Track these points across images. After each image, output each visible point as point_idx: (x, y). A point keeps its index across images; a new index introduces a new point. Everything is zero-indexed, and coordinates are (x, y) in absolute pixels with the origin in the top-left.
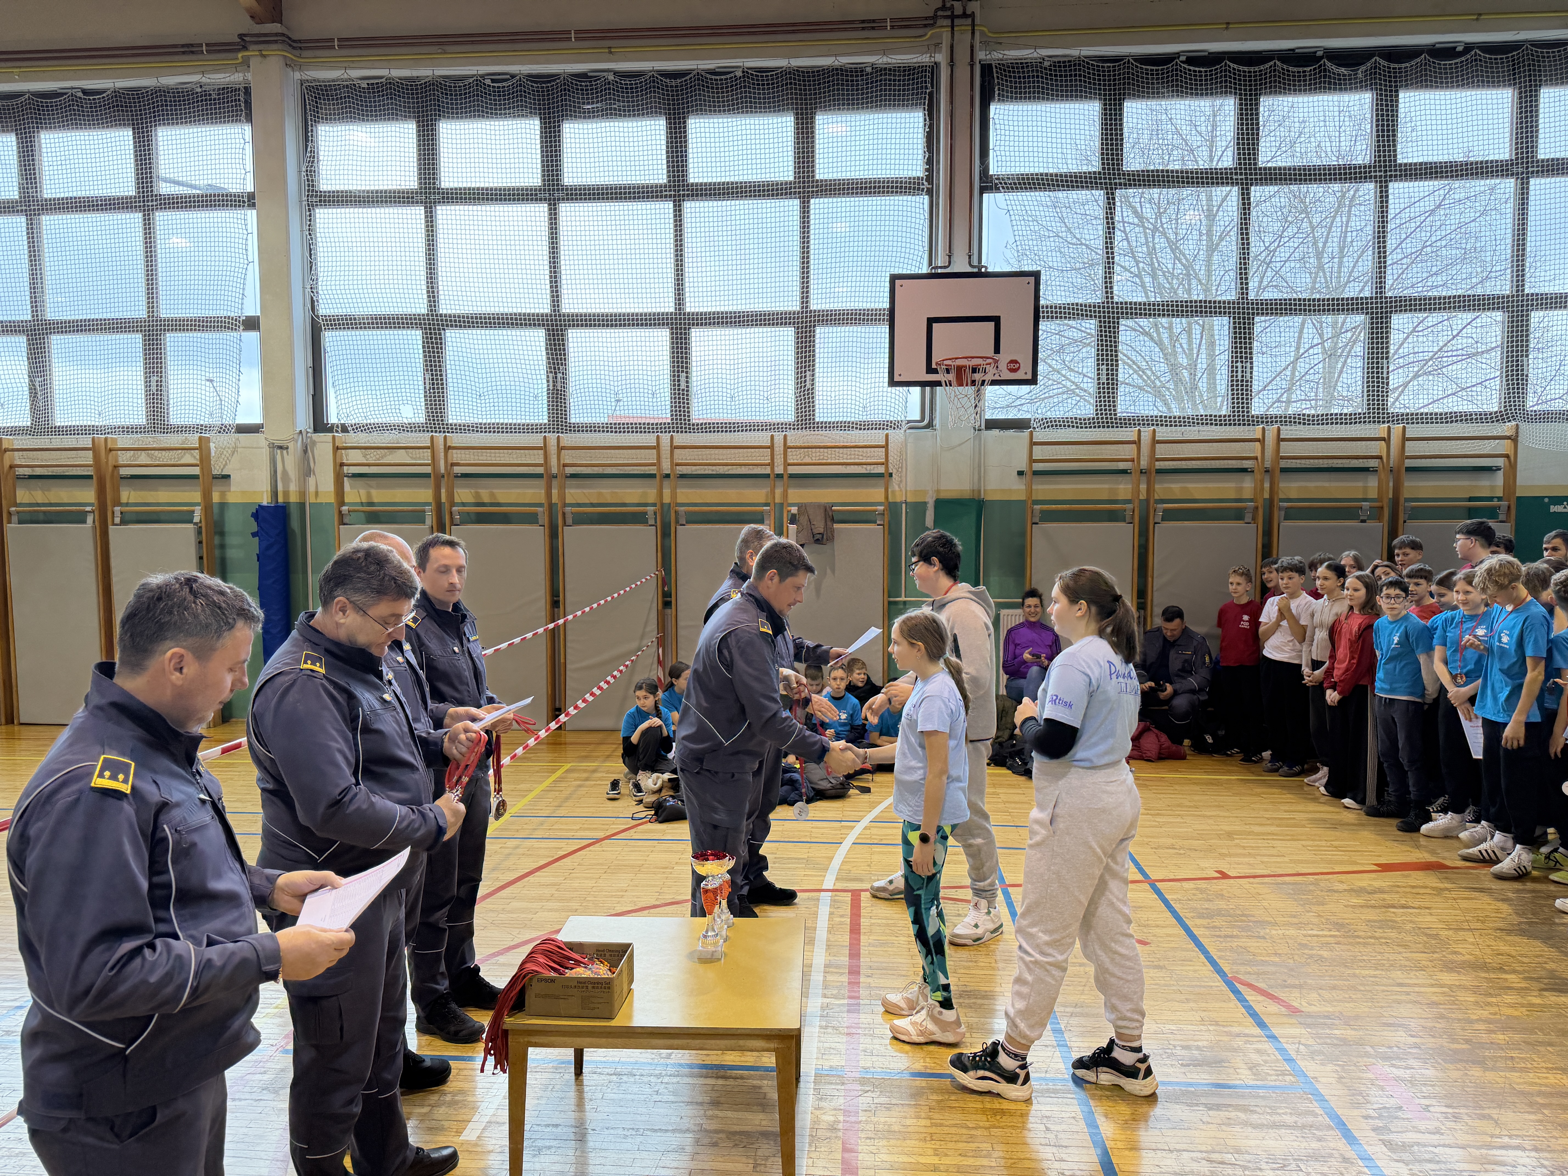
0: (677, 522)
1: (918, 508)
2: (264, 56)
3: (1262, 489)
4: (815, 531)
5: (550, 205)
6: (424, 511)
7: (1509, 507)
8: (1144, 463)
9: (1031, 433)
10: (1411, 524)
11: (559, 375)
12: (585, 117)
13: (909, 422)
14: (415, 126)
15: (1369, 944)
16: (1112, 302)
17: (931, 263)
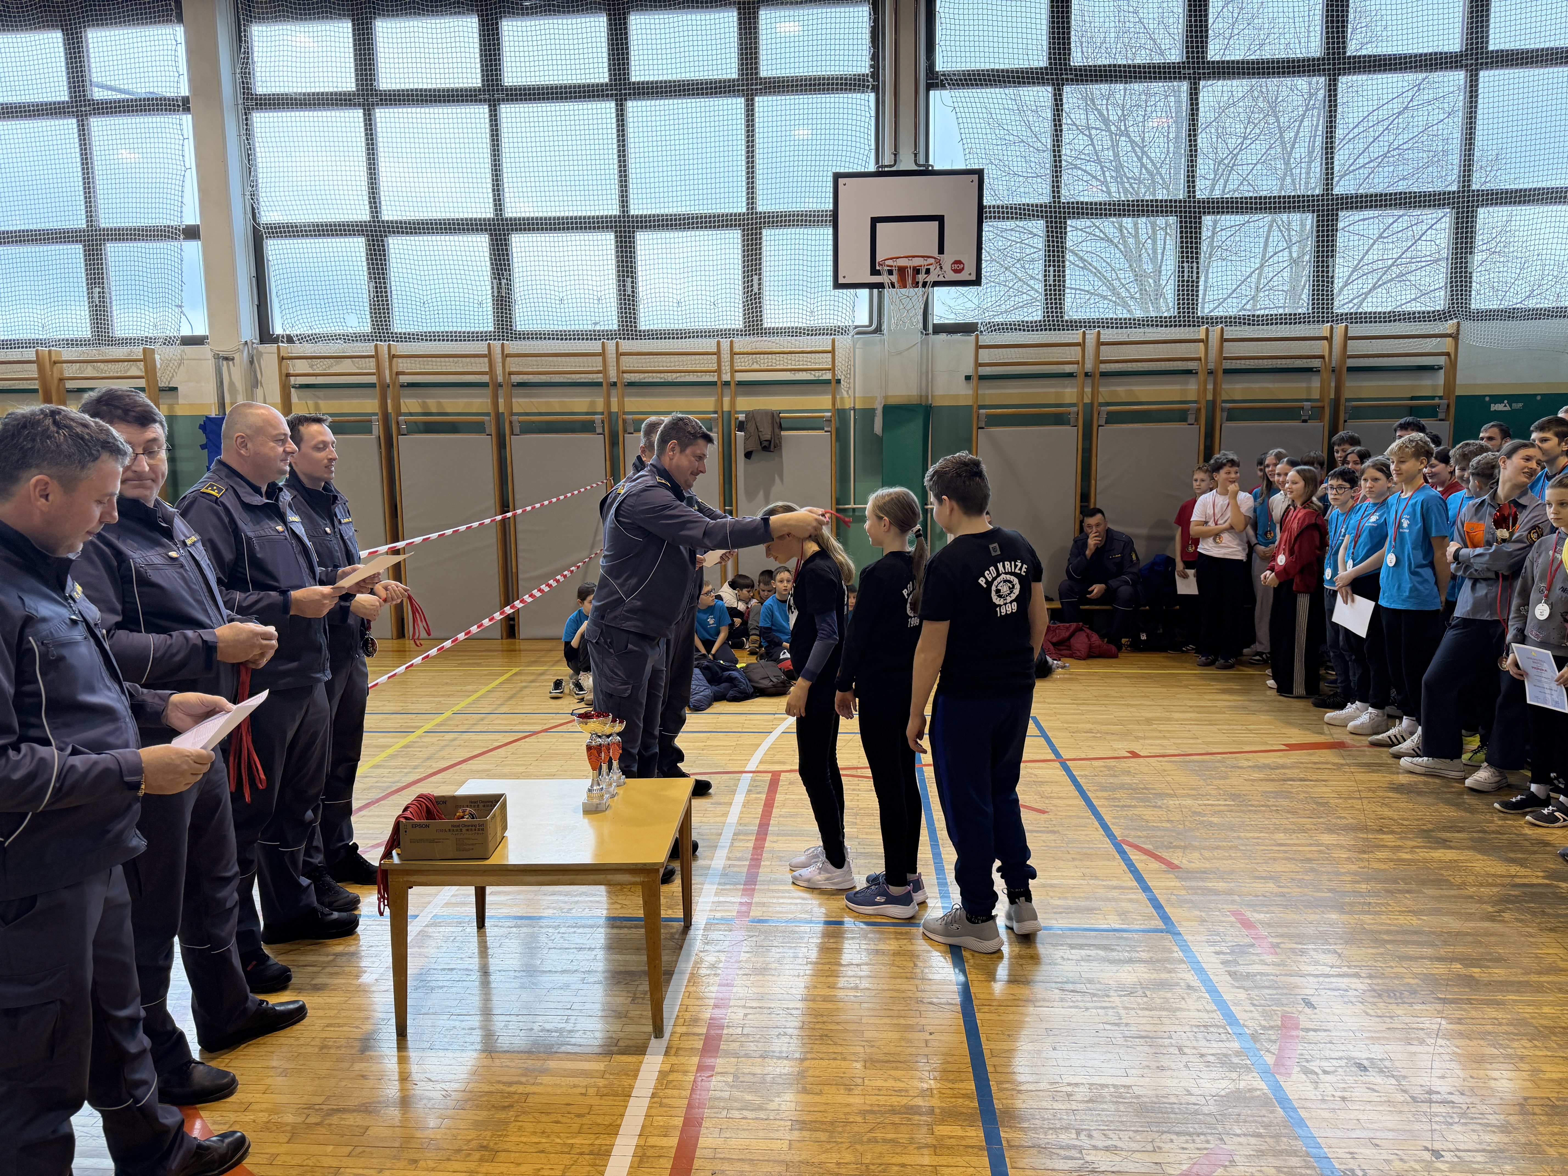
0: (625, 431)
1: (868, 414)
3: (1205, 390)
4: (763, 438)
5: (490, 106)
6: (371, 421)
7: (1448, 406)
8: (1089, 366)
9: (977, 336)
10: (1351, 423)
11: (503, 281)
12: (523, 14)
13: (856, 327)
14: (350, 25)
15: (1260, 811)
16: (1059, 202)
17: (877, 162)
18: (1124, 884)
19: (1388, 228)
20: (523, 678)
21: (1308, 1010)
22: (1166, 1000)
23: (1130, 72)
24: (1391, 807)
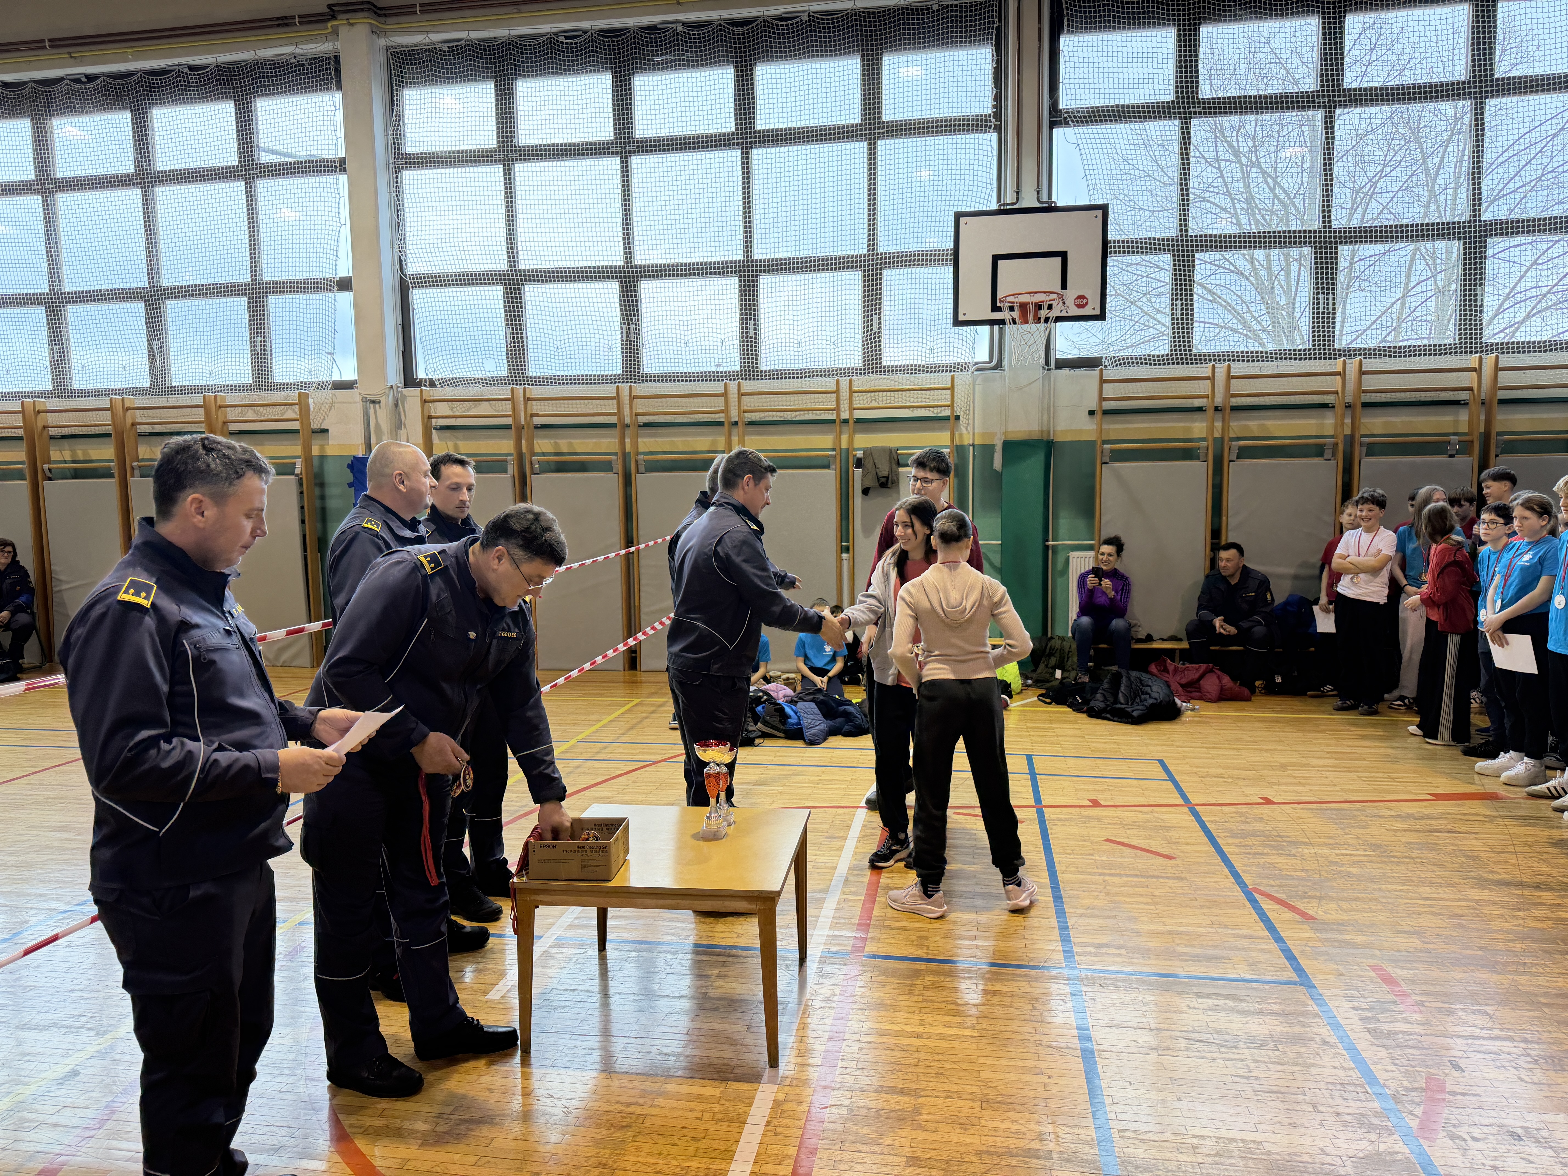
1: (988, 450)
2: (352, 25)
3: (1343, 424)
4: (880, 474)
5: (621, 158)
6: (506, 461)
8: (1219, 400)
9: (1102, 371)
10: (1502, 457)
11: (632, 326)
12: (654, 70)
13: (976, 363)
14: (493, 86)
15: (1403, 863)
16: (1187, 236)
17: (999, 200)
18: (1255, 934)
19: (1543, 253)
20: (644, 708)
21: (1455, 1073)
22: (1300, 1055)
23: (1261, 103)
24: (1549, 863)
